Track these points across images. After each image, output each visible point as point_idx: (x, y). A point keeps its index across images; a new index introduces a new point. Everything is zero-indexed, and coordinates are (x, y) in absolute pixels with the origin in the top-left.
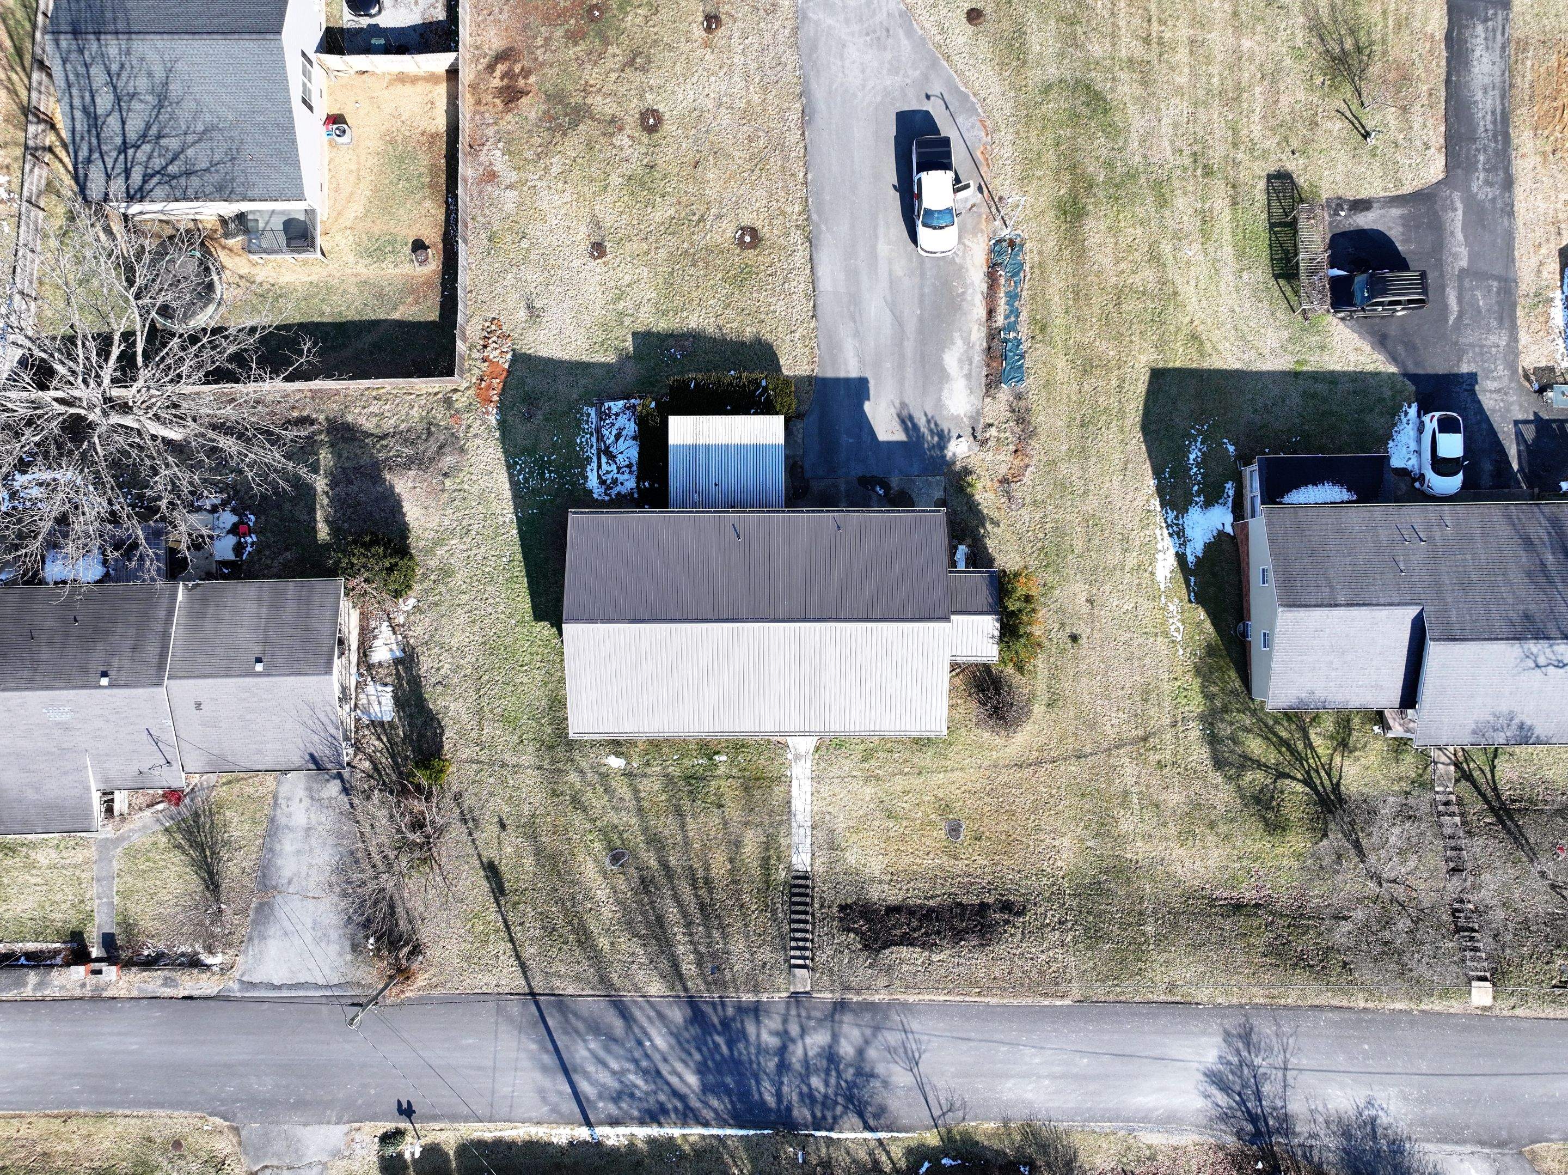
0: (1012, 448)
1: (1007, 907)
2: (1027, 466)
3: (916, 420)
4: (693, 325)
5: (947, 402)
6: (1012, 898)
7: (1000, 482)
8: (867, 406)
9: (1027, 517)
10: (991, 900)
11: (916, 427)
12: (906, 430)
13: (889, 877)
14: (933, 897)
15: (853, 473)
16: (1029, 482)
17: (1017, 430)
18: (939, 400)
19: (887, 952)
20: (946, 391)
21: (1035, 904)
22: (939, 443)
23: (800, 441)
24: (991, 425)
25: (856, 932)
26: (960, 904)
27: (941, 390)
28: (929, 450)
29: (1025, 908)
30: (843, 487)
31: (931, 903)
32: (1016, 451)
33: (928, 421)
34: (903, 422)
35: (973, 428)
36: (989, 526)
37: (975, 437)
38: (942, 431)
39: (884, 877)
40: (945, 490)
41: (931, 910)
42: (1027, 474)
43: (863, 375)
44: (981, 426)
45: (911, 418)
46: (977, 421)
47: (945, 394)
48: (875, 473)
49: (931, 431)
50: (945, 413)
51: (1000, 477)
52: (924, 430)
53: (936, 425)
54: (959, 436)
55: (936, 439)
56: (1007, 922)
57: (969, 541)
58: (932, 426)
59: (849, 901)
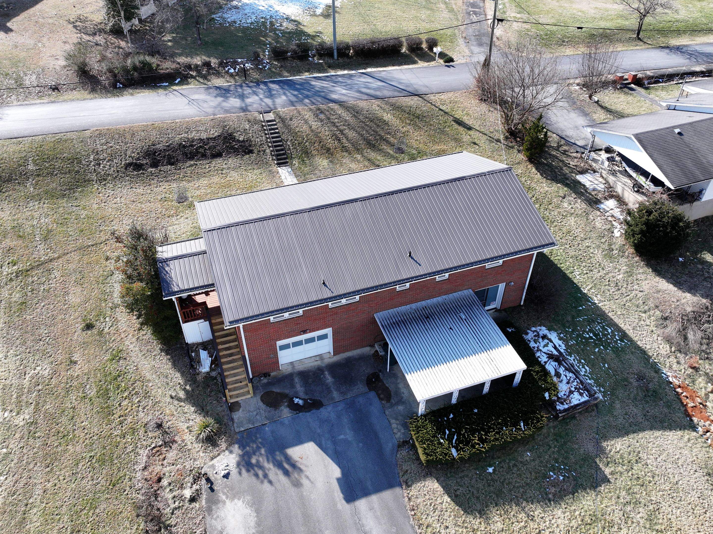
0: (165, 482)
1: (138, 167)
2: (145, 468)
3: (280, 473)
4: (559, 512)
5: (248, 511)
6: (136, 173)
7: (174, 441)
8: (337, 472)
9: (141, 415)
10: (150, 170)
11: (279, 465)
12: (288, 459)
13: (224, 172)
14: (191, 166)
15: (330, 408)
16: (141, 452)
17: (161, 505)
18: (258, 511)
19: (216, 134)
20: (252, 524)
21: (118, 172)
22: (250, 457)
23: (393, 421)
24: (193, 500)
25: (238, 141)
26: (172, 164)
27: (258, 524)
28: (258, 448)
29: (126, 169)
30: (335, 394)
31: (192, 162)
32: (159, 480)
33: (266, 476)
34: (294, 466)
35: (212, 489)
36: (182, 394)
37: (208, 480)
38: (248, 471)
39: (228, 171)
40: (232, 420)
41: (191, 158)
42: (145, 459)
43: (352, 505)
44: (204, 496)
45: (286, 473)
46: (208, 501)
47: (252, 521)
48: (308, 414)
49: (261, 467)
50: (248, 498)
51: (175, 446)
52: (269, 466)
53: (257, 475)
54: (226, 476)
55: (254, 461)
56: (138, 159)
57: (199, 378)
58: (260, 473)
59: (247, 156)
